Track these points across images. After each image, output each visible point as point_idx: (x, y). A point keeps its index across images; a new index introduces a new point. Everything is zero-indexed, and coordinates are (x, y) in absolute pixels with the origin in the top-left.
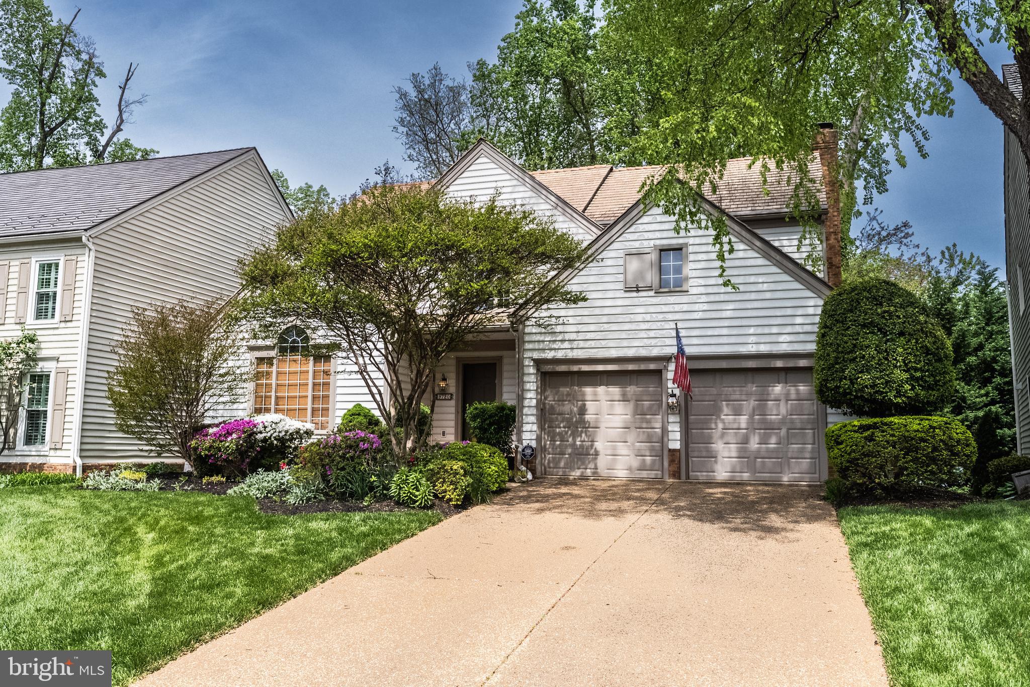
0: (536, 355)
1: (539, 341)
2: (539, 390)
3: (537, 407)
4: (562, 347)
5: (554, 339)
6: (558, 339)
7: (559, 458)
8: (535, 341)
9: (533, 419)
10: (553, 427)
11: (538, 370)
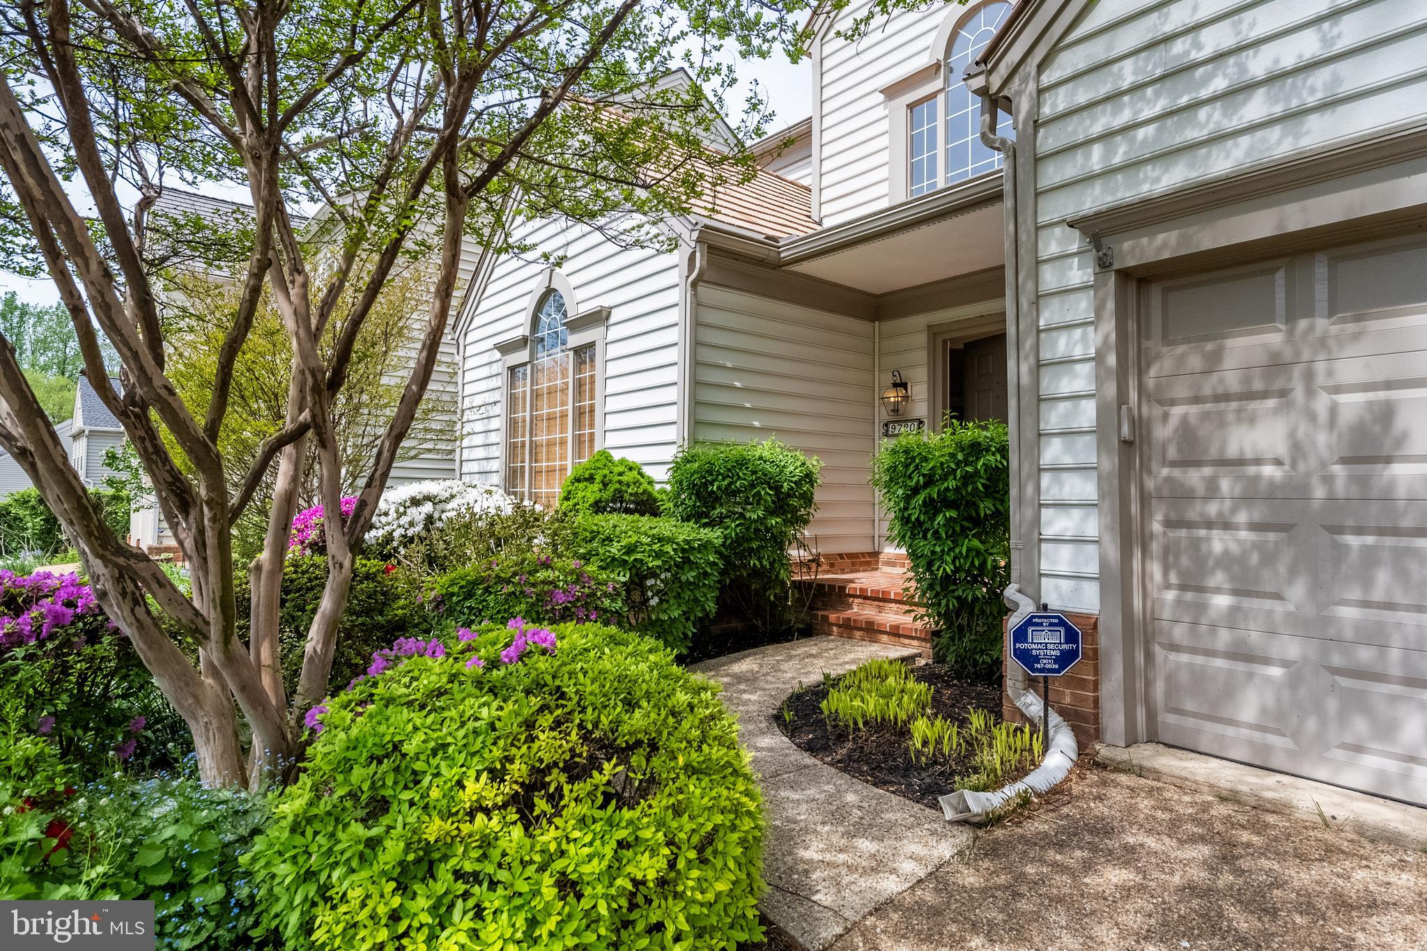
0: (1093, 200)
1: (1107, 136)
2: (1112, 360)
3: (1100, 431)
4: (1234, 123)
5: (1184, 100)
6: (1205, 93)
7: (1230, 674)
8: (1089, 142)
9: (1084, 488)
10: (1189, 525)
11: (1103, 264)
